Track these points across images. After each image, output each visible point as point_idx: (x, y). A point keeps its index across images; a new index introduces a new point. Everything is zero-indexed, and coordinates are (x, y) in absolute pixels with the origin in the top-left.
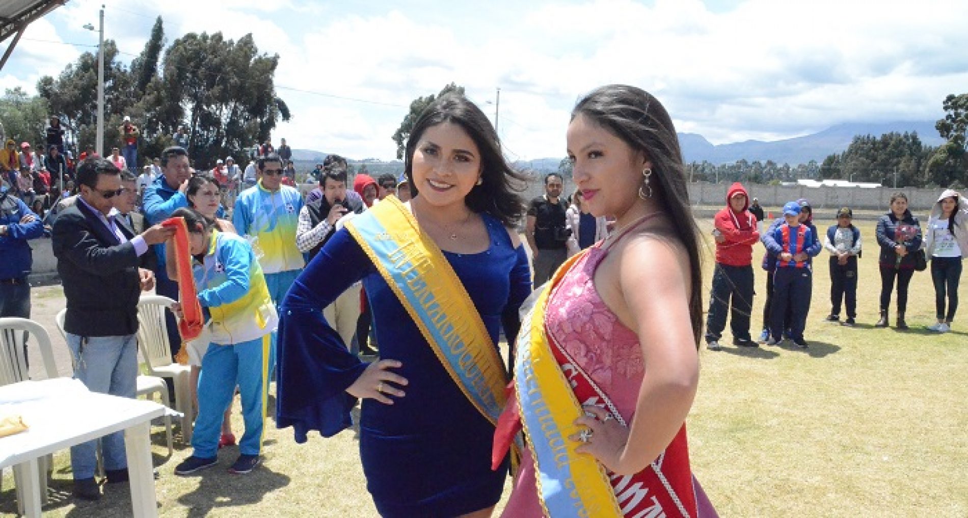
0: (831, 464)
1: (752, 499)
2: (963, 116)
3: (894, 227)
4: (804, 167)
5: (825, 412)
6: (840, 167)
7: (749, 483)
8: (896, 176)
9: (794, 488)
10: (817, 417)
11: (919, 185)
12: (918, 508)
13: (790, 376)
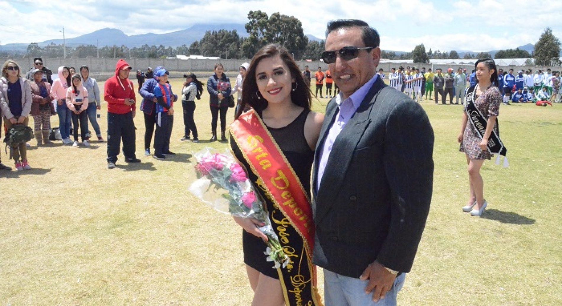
0: (176, 240)
1: (121, 278)
2: (256, 22)
3: (217, 83)
4: (180, 48)
5: (176, 202)
6: (199, 48)
7: (121, 265)
8: (227, 53)
9: (151, 263)
10: (171, 206)
11: (238, 58)
12: (223, 261)
13: (157, 180)
